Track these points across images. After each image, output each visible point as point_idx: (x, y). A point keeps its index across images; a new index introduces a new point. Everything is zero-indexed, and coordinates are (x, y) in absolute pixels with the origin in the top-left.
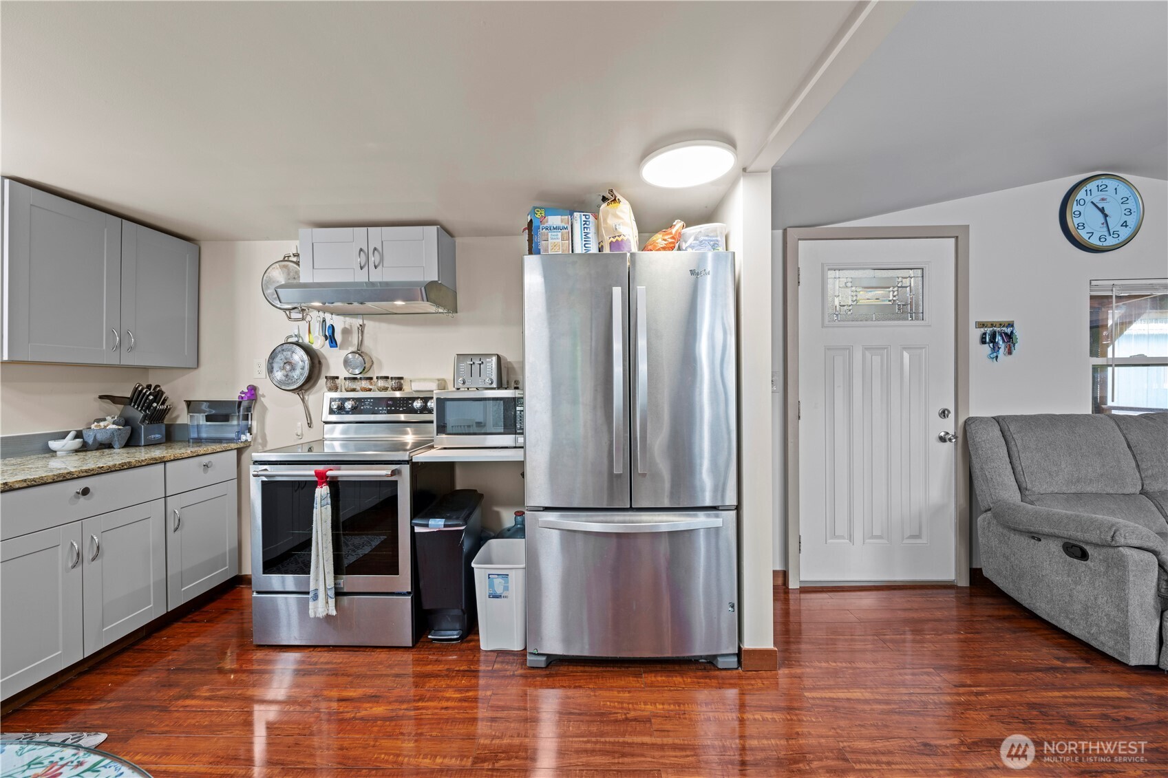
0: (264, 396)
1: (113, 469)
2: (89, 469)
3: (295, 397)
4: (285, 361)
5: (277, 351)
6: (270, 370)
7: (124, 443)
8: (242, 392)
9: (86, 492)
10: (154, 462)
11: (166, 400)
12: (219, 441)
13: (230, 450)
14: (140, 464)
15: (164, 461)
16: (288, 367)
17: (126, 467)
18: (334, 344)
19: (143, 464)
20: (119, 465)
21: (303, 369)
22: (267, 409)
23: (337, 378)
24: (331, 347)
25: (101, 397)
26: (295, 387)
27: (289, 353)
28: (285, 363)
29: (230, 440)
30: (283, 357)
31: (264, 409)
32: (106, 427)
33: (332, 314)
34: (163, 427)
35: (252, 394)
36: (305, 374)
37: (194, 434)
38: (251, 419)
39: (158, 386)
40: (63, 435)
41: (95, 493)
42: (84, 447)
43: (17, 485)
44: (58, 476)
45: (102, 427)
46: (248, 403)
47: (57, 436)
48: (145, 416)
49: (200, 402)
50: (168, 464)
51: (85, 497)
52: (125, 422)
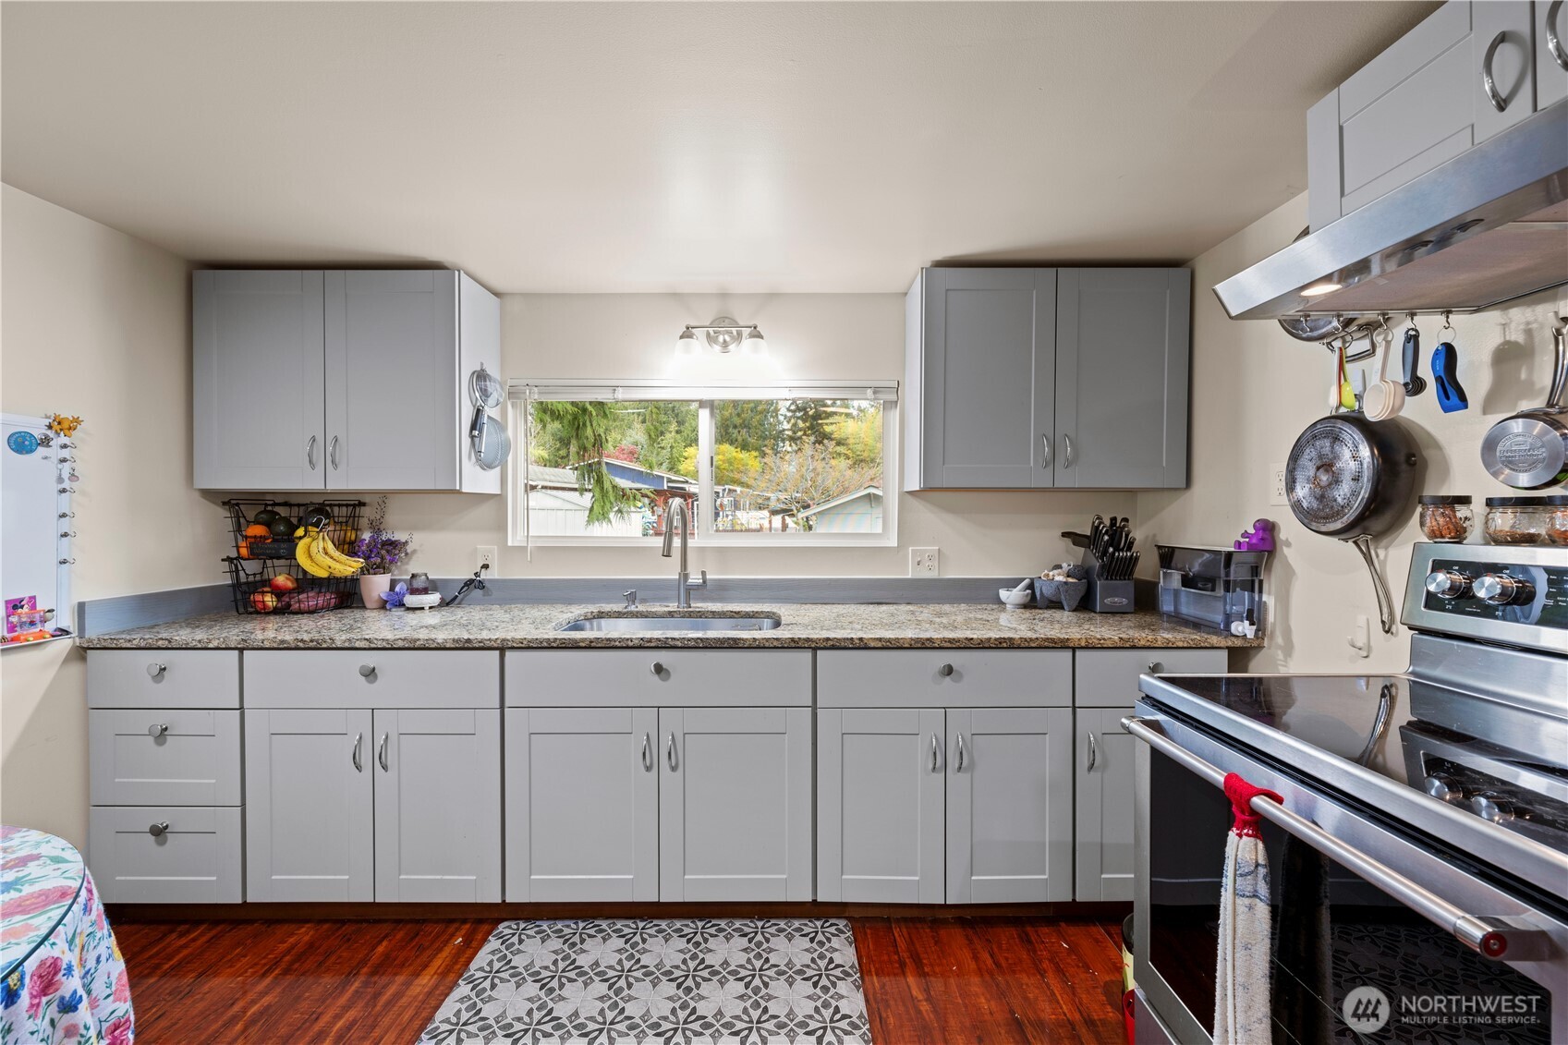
0: (1288, 544)
1: (986, 645)
2: (954, 639)
3: (1347, 550)
4: (1319, 463)
5: (1303, 440)
6: (1291, 485)
7: (1075, 604)
8: (1245, 535)
9: (949, 670)
10: (1051, 645)
11: (1133, 543)
12: (1197, 625)
13: (1206, 648)
14: (1027, 644)
15: (1071, 647)
16: (1324, 478)
17: (1005, 645)
18: (1454, 399)
19: (1033, 645)
20: (996, 639)
21: (1356, 479)
22: (1293, 573)
23: (1465, 500)
24: (1446, 409)
26: (1338, 525)
27: (1327, 443)
28: (1318, 468)
29: (1211, 628)
30: (1314, 454)
31: (1290, 572)
32: (1061, 578)
33: (1448, 312)
34: (1130, 585)
35: (1265, 540)
36: (1365, 493)
37: (1167, 605)
38: (1261, 591)
39: (1126, 520)
40: (1018, 581)
41: (960, 676)
42: (1032, 603)
43: (872, 644)
44: (917, 640)
45: (1057, 578)
46: (1251, 558)
47: (1012, 583)
48: (1102, 567)
49: (1173, 548)
50: (1078, 653)
51: (948, 678)
52: (1082, 573)
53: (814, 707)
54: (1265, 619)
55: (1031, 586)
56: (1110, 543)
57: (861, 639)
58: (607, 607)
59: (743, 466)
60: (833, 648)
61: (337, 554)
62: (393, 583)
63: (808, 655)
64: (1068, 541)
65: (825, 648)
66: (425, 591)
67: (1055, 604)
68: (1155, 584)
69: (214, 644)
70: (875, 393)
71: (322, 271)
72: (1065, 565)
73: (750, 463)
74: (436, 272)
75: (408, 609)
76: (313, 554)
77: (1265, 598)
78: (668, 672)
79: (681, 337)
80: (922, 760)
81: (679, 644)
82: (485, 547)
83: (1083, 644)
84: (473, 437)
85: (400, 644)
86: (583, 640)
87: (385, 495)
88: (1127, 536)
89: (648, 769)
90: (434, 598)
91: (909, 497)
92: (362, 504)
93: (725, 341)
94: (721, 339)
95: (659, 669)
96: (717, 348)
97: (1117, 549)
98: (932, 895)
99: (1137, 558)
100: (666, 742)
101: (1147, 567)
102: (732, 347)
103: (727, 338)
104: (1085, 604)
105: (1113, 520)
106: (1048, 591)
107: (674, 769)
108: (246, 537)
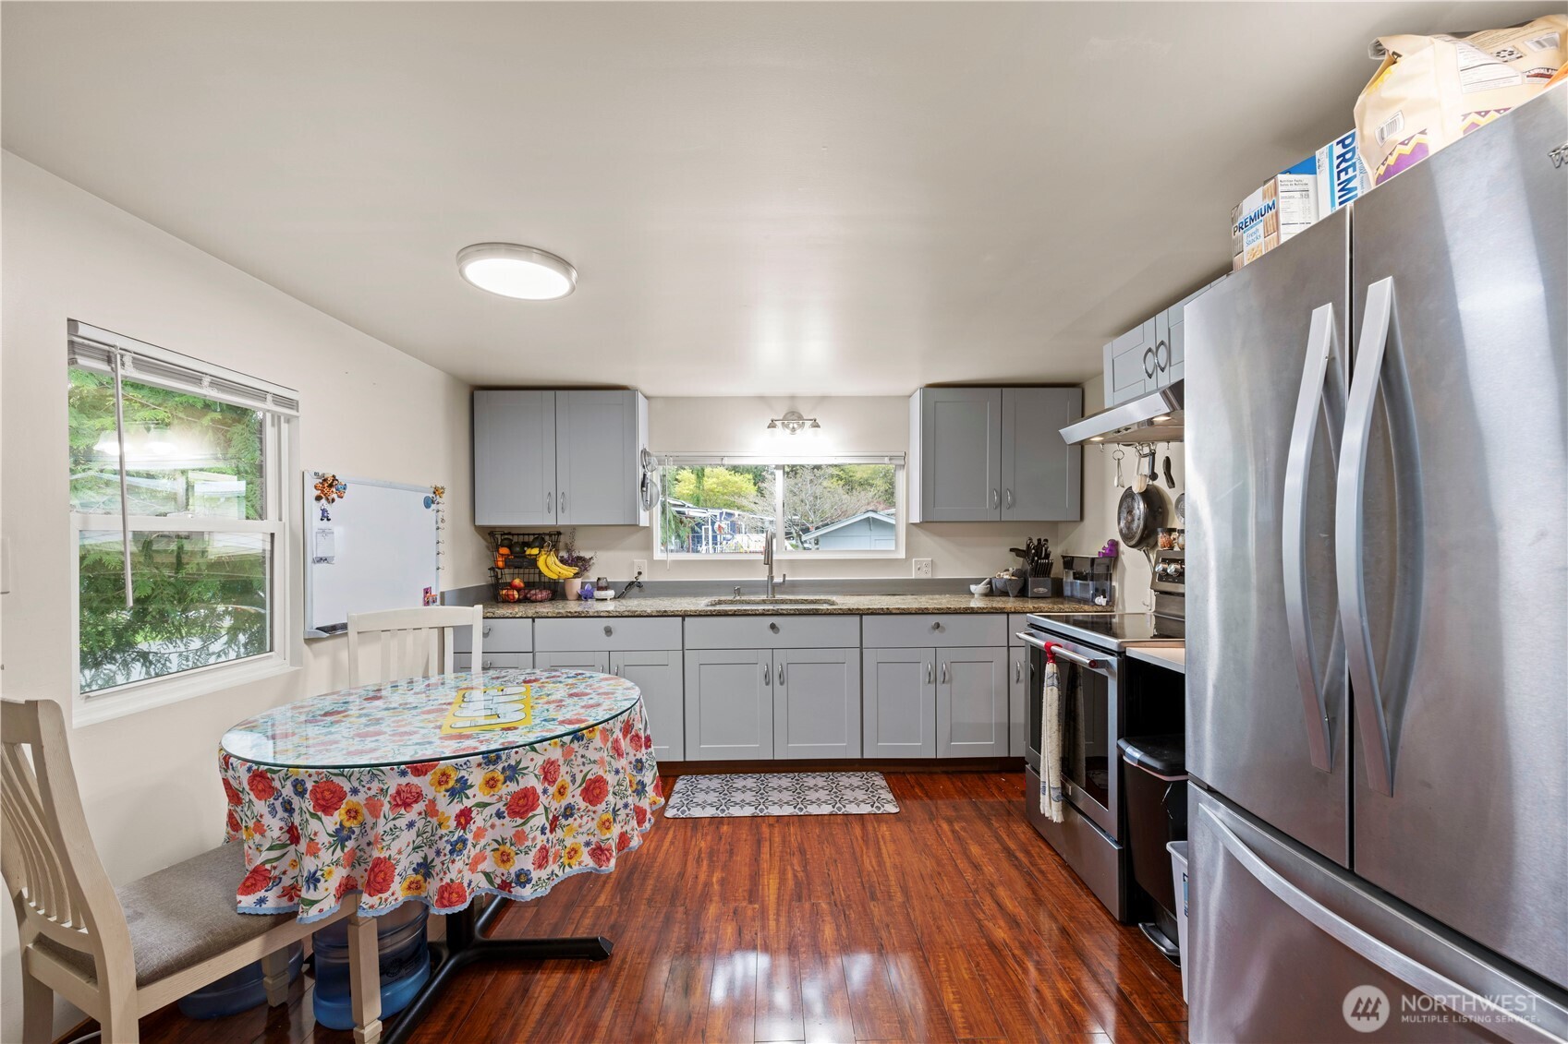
0: (1121, 554)
1: (958, 612)
2: (940, 608)
4: (1128, 511)
5: (1122, 499)
6: (1119, 523)
7: (1016, 593)
8: (1104, 548)
9: (938, 626)
10: (994, 611)
11: (1049, 554)
12: (1080, 601)
14: (981, 611)
15: (1005, 612)
16: (1129, 518)
17: (968, 611)
19: (985, 612)
20: (966, 609)
21: (1139, 518)
22: (1125, 570)
23: (1174, 530)
25: (1012, 550)
26: (1134, 541)
27: (1129, 503)
28: (1127, 514)
29: (1085, 601)
30: (1126, 506)
32: (1007, 577)
33: (1168, 442)
34: (1049, 581)
35: (1112, 552)
36: (1141, 526)
37: (1067, 591)
38: (1111, 580)
39: (1046, 540)
40: (981, 580)
41: (944, 629)
42: (990, 593)
43: (894, 611)
44: (919, 609)
45: (1005, 577)
46: (1107, 561)
47: (977, 582)
48: (1032, 569)
49: (1073, 557)
50: (1011, 616)
51: (937, 631)
52: (1020, 574)
53: (861, 648)
54: (1114, 596)
55: (990, 583)
56: (1036, 554)
57: (888, 609)
58: (723, 598)
59: (737, 488)
60: (872, 614)
61: (561, 565)
62: (583, 584)
63: (858, 618)
64: (1014, 554)
65: (868, 614)
66: (606, 588)
67: (1005, 594)
68: (1062, 579)
69: (520, 615)
70: (890, 459)
71: (553, 392)
72: (1011, 569)
73: (745, 485)
74: (625, 392)
75: (597, 600)
76: (549, 565)
77: (1114, 584)
78: (778, 629)
79: (769, 427)
80: (923, 677)
81: (785, 612)
82: (639, 561)
83: (1013, 610)
84: (642, 491)
85: (626, 614)
86: (731, 611)
87: (574, 528)
88: (1046, 550)
89: (767, 684)
90: (611, 593)
91: (913, 527)
92: (559, 534)
93: (793, 428)
94: (791, 426)
95: (773, 627)
96: (788, 431)
97: (1040, 558)
98: (929, 754)
99: (1052, 564)
100: (777, 669)
101: (1057, 569)
102: (798, 431)
103: (796, 426)
104: (1022, 593)
105: (1039, 540)
106: (999, 585)
107: (782, 684)
108: (502, 555)
